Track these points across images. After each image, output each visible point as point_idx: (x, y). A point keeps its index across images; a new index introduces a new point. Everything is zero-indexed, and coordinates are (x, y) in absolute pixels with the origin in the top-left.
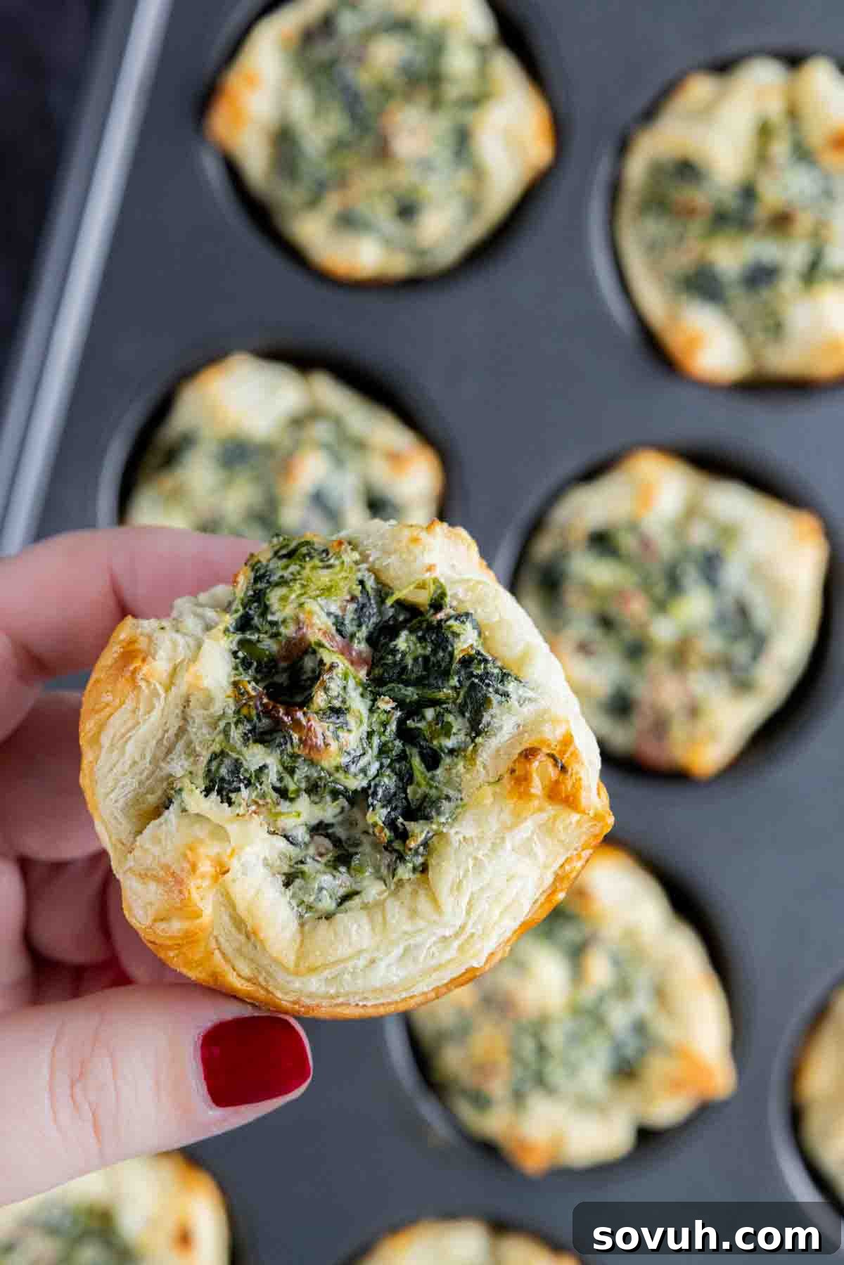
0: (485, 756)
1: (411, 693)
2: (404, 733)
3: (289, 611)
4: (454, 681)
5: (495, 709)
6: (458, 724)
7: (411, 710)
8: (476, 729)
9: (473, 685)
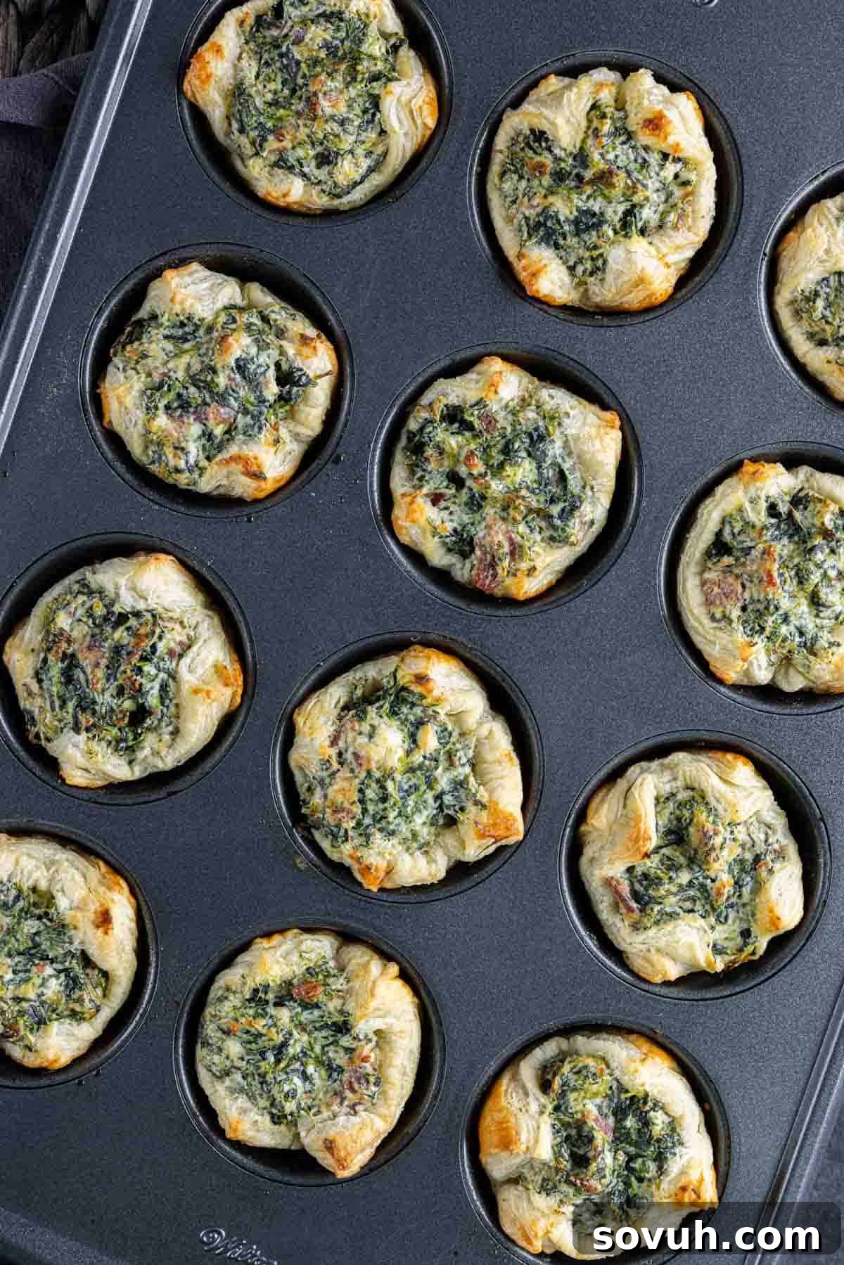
0: (664, 1185)
1: (632, 1150)
2: (628, 1167)
3: (580, 1107)
4: (652, 1149)
5: (670, 1162)
6: (652, 1166)
7: (631, 1158)
8: (661, 1171)
9: (660, 1152)
